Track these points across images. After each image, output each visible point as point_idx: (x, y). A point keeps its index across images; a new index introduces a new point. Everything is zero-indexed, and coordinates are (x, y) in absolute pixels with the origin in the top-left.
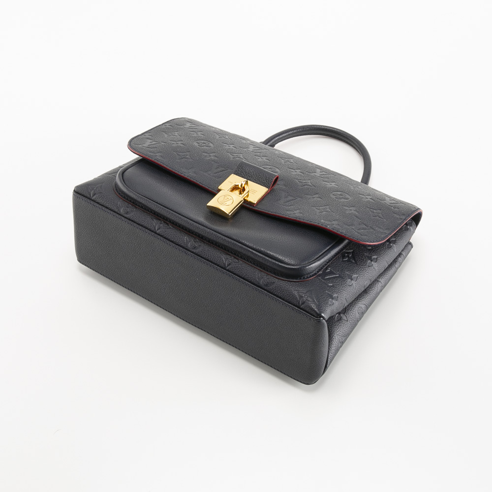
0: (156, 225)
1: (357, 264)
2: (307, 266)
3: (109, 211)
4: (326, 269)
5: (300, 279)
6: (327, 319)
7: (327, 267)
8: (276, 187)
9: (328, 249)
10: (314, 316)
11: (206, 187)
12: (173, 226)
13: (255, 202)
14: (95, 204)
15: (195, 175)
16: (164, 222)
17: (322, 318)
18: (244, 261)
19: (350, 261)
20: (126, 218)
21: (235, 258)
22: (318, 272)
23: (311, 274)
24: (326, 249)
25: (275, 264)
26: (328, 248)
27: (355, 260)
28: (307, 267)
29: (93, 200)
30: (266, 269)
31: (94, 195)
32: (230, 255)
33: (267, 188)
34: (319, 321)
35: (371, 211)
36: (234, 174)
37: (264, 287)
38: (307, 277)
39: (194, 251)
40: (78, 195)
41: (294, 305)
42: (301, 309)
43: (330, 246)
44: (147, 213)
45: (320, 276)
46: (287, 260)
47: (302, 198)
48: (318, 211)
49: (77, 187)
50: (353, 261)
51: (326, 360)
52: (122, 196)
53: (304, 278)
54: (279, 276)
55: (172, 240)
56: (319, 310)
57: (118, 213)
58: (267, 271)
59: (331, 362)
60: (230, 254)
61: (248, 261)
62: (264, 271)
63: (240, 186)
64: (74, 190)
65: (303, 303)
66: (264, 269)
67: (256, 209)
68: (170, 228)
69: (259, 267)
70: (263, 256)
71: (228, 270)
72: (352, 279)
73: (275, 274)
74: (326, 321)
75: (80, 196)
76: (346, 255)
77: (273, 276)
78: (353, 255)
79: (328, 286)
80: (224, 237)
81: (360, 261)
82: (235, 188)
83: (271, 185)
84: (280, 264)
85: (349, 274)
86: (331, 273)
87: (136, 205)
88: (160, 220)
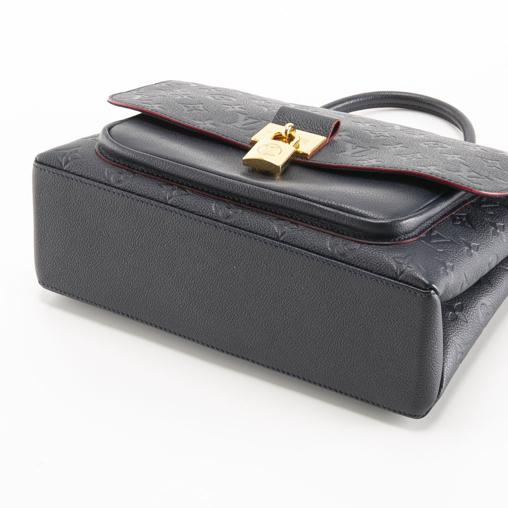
0: (166, 193)
1: (475, 229)
2: (403, 220)
3: (92, 182)
4: (431, 231)
5: (394, 241)
6: (440, 294)
7: (431, 229)
8: (336, 138)
9: (431, 203)
10: (420, 288)
11: (233, 140)
12: (192, 191)
13: (309, 154)
14: (69, 175)
15: (214, 127)
16: (179, 187)
17: (432, 291)
18: (306, 225)
19: (465, 226)
20: (118, 188)
21: (292, 223)
22: (419, 234)
23: (410, 235)
24: (429, 203)
25: (355, 219)
26: (431, 201)
27: (472, 225)
28: (404, 222)
29: (65, 171)
30: (341, 232)
31: (67, 163)
32: (284, 220)
33: (325, 136)
34: (430, 297)
35: (484, 161)
36: (273, 122)
37: (339, 257)
38: (404, 239)
39: (228, 221)
40: (42, 166)
41: (389, 277)
42: (400, 281)
43: (434, 199)
44: (151, 178)
45: (423, 239)
46: (371, 214)
47: (378, 149)
48: (405, 158)
49: (41, 155)
50: (469, 226)
51: (440, 379)
52: (110, 159)
53: (399, 240)
54: (362, 239)
55: (193, 210)
56: (427, 279)
57: (105, 184)
58: (343, 234)
59: (448, 382)
60: (284, 218)
61: (312, 224)
62: (338, 235)
63: (283, 134)
64: (36, 161)
65: (402, 273)
66: (338, 232)
67: (311, 161)
68: (188, 194)
69: (330, 230)
70: (336, 211)
71: (283, 242)
72: (471, 248)
73: (355, 237)
74: (440, 298)
75: (45, 167)
76: (458, 218)
77: (352, 240)
78: (467, 219)
79: (437, 251)
80: (273, 192)
81: (479, 226)
82: (278, 137)
83: (331, 133)
84: (362, 219)
85: (465, 240)
86: (438, 236)
87: (134, 169)
88: (172, 185)
